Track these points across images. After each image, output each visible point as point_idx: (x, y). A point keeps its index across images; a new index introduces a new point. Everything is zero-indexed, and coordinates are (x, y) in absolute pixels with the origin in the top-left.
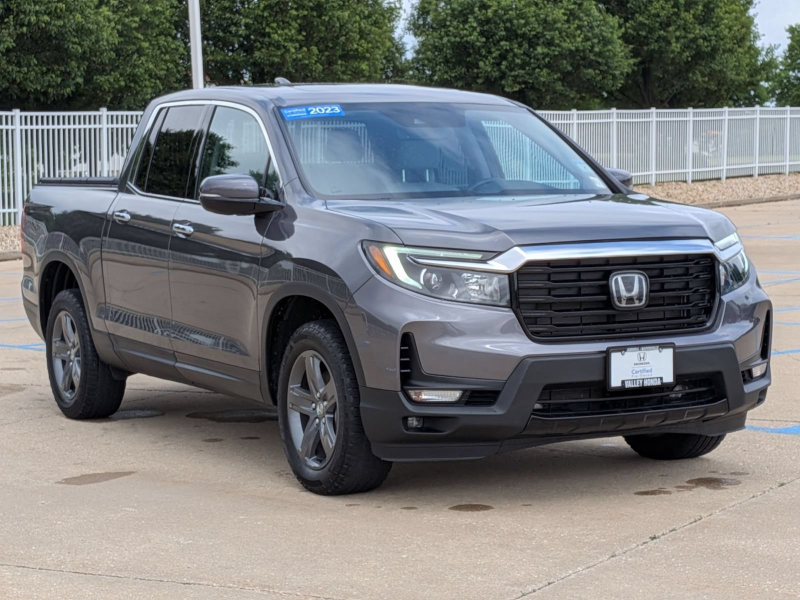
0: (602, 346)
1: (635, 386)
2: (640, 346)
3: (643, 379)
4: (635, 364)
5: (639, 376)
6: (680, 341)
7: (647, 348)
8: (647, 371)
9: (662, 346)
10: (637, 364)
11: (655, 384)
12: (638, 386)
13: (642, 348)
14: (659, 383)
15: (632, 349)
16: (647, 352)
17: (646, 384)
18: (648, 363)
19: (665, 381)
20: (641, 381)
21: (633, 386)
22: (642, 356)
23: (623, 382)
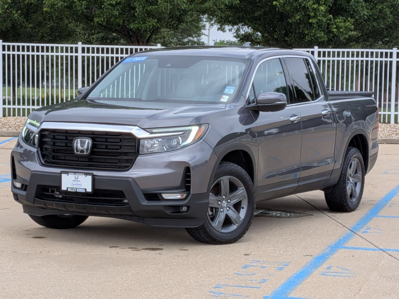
0: (58, 170)
1: (73, 191)
2: (75, 173)
3: (77, 188)
4: (73, 181)
5: (75, 186)
6: (96, 173)
7: (78, 174)
8: (79, 185)
9: (86, 174)
10: (74, 181)
11: (82, 192)
12: (74, 191)
13: (76, 174)
14: (84, 191)
15: (71, 173)
16: (79, 176)
17: (78, 191)
18: (80, 181)
19: (88, 190)
20: (76, 189)
21: (71, 191)
22: (77, 177)
23: (67, 188)
